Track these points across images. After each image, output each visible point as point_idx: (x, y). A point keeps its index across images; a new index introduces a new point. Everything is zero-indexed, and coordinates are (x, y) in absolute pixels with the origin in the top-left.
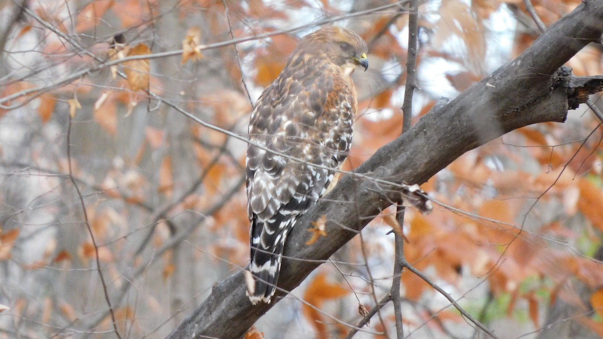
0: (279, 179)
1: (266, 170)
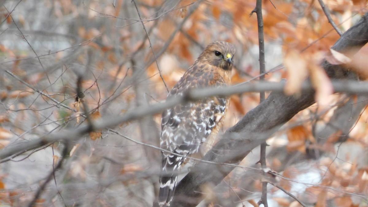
0: (176, 131)
1: (170, 125)
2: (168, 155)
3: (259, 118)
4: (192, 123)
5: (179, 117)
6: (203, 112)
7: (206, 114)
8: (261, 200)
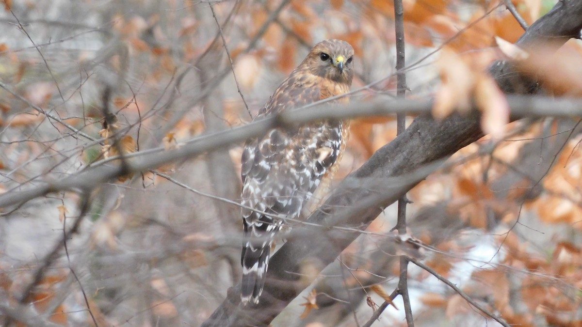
1: (254, 176)
2: (253, 223)
3: (396, 159)
4: (289, 171)
5: (268, 163)
6: (305, 152)
7: (309, 155)
8: (398, 289)
